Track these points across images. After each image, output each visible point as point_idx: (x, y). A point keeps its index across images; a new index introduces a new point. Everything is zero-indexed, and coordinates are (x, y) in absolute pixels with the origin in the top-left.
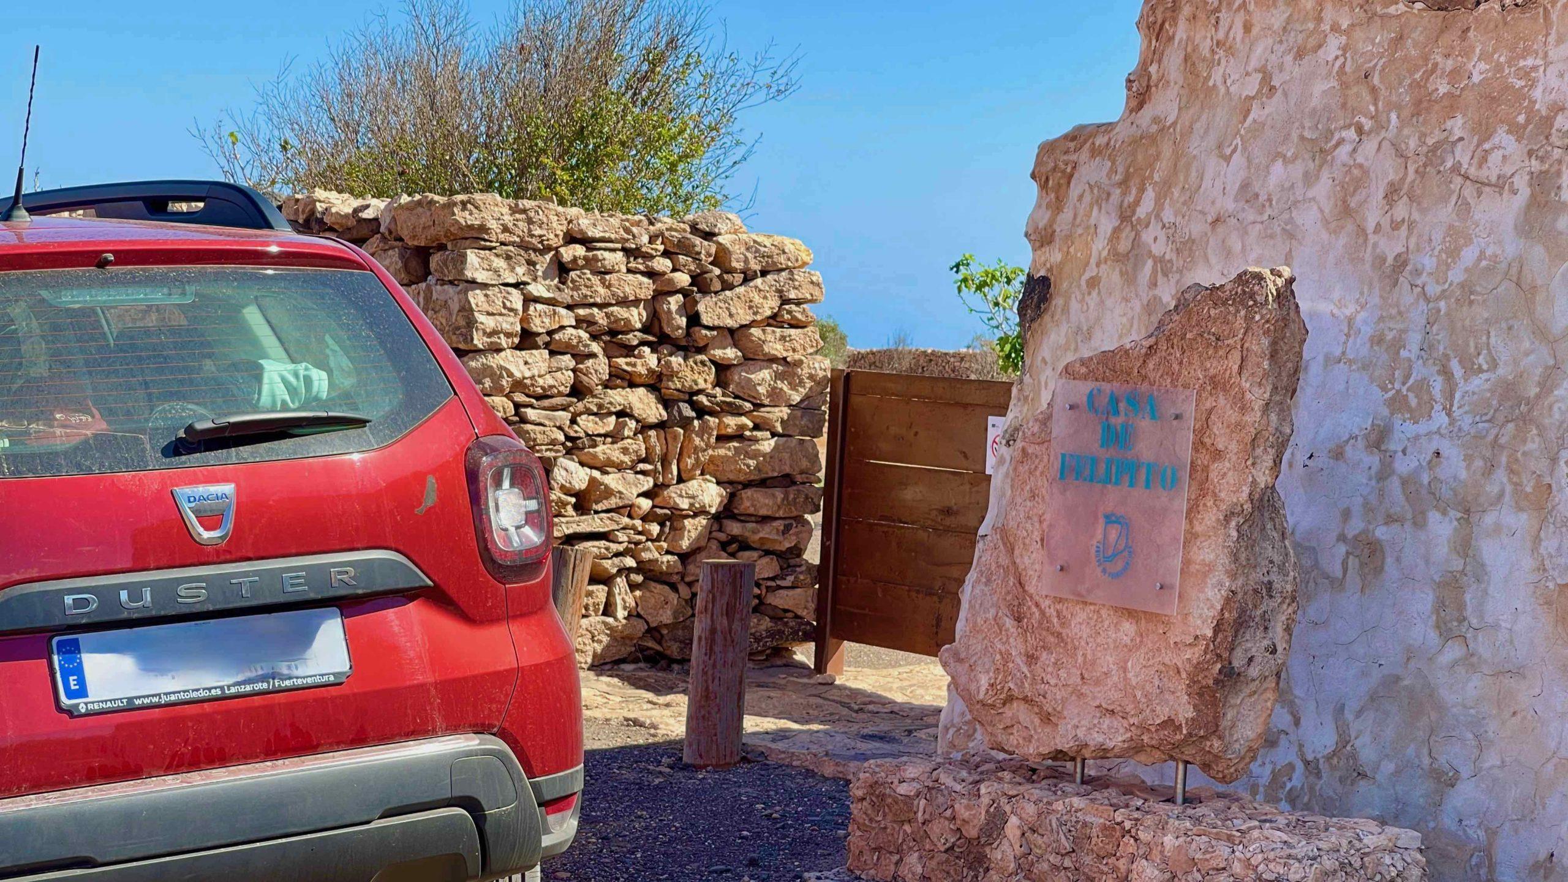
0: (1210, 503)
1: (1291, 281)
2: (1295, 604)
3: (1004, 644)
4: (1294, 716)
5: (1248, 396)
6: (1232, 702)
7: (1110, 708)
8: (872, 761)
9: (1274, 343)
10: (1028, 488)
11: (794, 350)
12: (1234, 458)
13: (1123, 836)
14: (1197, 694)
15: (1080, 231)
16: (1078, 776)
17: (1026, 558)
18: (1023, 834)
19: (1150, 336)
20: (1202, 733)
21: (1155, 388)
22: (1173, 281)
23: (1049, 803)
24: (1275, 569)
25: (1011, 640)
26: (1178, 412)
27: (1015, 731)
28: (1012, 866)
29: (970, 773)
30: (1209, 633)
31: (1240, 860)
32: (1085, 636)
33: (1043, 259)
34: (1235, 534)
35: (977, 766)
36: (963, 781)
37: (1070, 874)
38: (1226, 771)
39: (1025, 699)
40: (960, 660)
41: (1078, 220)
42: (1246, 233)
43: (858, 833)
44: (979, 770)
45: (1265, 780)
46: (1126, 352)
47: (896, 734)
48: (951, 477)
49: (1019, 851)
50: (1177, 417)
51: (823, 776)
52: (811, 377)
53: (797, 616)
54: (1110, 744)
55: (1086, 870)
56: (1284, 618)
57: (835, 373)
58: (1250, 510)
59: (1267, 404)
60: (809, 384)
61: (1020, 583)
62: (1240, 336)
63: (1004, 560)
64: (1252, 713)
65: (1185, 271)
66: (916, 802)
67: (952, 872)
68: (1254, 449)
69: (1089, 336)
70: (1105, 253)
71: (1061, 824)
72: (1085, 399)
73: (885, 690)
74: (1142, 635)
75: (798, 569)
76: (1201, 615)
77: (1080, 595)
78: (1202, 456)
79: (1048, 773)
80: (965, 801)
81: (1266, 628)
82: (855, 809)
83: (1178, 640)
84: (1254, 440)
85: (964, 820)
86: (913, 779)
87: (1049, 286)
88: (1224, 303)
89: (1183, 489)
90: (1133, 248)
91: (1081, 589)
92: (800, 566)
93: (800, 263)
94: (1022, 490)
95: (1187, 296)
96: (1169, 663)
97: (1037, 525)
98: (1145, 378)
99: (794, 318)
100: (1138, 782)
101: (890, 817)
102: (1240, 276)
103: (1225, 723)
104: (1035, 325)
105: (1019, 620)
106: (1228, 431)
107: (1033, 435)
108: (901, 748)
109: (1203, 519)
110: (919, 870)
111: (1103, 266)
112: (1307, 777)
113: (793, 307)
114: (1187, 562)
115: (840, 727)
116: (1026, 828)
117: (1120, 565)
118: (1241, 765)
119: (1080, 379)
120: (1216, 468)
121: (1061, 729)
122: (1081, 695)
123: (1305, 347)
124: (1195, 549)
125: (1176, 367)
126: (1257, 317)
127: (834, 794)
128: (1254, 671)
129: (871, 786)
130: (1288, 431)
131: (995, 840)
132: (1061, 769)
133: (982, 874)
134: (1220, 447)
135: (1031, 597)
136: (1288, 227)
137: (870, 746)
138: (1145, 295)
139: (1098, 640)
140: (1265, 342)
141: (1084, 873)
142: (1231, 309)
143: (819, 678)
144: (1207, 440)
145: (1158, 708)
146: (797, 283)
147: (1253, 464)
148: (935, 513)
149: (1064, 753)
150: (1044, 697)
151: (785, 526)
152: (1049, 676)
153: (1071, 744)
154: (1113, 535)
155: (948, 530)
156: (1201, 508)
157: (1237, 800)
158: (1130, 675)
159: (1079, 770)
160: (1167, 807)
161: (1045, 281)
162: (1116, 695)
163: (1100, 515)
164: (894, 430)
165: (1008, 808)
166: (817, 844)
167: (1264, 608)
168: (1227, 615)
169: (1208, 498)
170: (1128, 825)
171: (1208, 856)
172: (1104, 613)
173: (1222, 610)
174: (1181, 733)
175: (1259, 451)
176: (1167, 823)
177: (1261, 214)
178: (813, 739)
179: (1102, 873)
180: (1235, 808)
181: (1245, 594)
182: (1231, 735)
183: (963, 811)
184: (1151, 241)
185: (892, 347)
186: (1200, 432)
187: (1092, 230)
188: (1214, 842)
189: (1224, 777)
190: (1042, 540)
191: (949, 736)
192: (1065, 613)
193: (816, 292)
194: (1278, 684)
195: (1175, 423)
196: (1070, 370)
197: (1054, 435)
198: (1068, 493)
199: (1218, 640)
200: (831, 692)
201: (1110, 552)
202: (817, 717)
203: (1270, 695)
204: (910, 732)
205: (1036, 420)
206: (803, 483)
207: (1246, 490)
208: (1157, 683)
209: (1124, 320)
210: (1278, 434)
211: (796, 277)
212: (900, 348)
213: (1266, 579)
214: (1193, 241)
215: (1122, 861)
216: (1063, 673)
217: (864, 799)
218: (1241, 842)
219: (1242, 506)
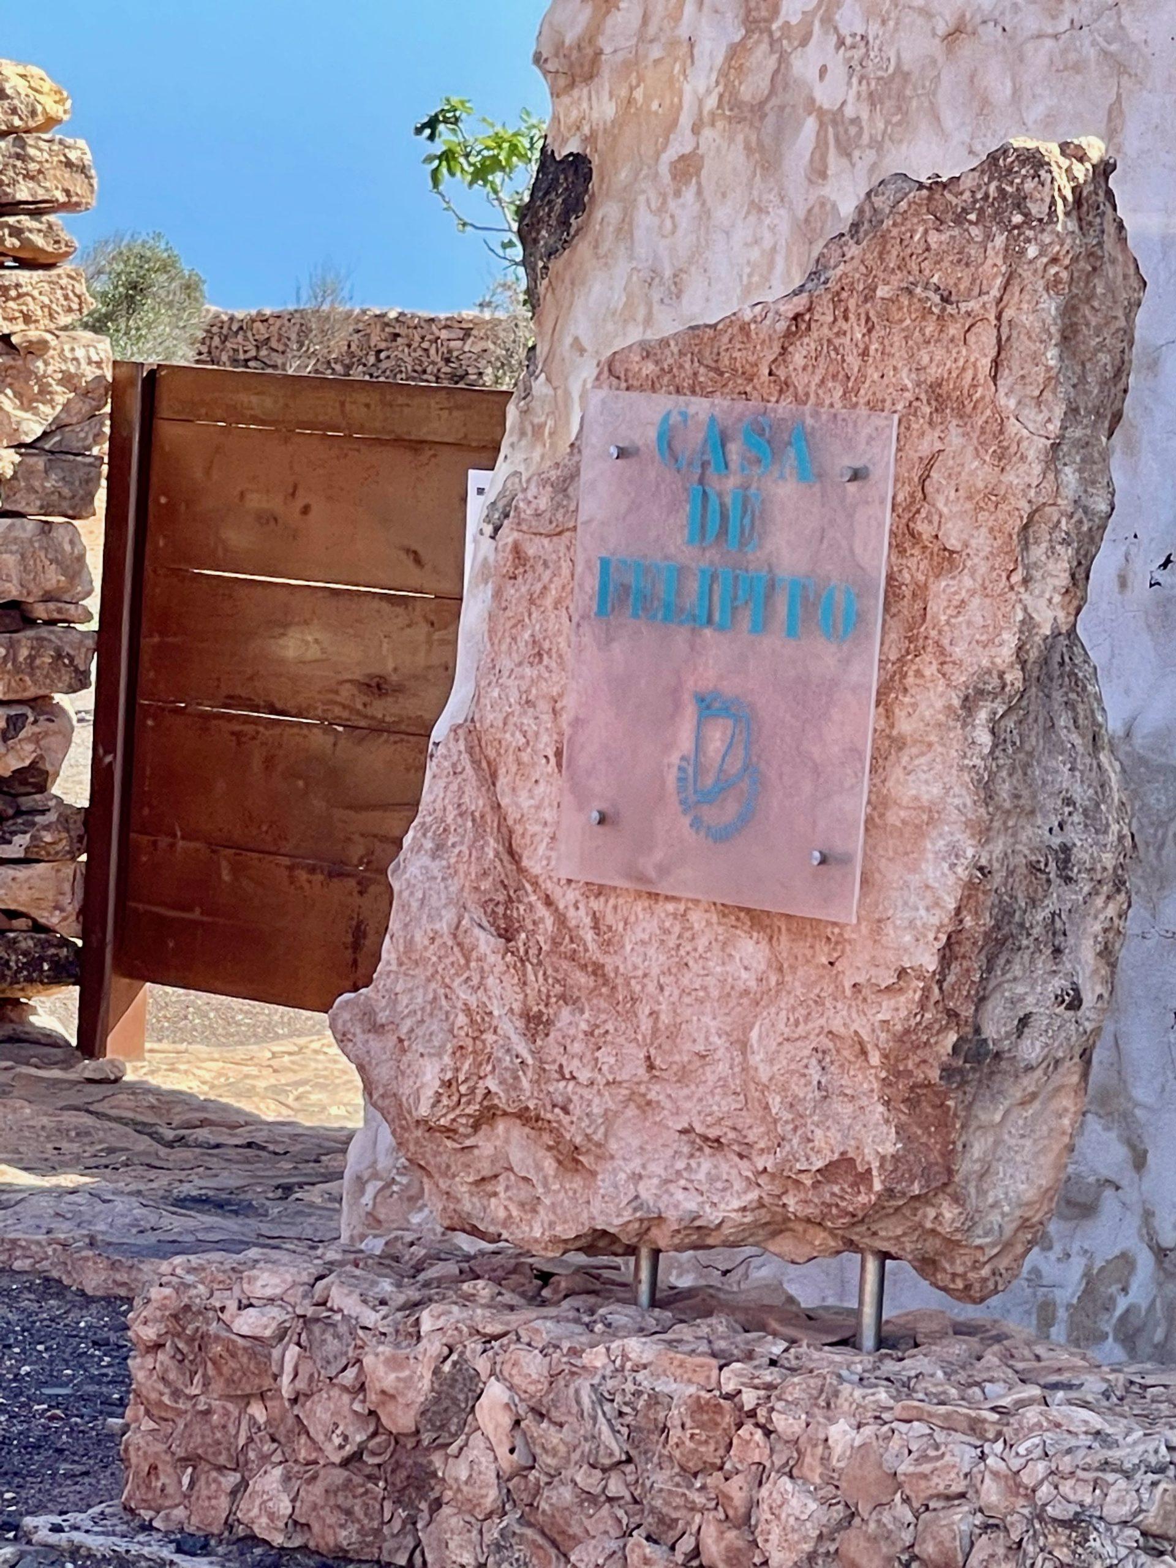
0: (930, 671)
1: (1104, 170)
2: (1122, 897)
3: (475, 989)
4: (1132, 1147)
5: (1013, 427)
6: (984, 1117)
7: (712, 1133)
8: (178, 1260)
9: (1069, 310)
10: (526, 636)
11: (27, 319)
12: (983, 568)
13: (739, 1426)
14: (905, 1101)
15: (656, 52)
16: (644, 1288)
17: (523, 794)
18: (517, 1423)
19: (795, 293)
20: (916, 1189)
21: (808, 408)
22: (862, 167)
23: (574, 1352)
24: (1076, 818)
25: (491, 981)
26: (858, 464)
27: (500, 1189)
28: (491, 1497)
29: (399, 1285)
30: (931, 963)
31: (996, 1474)
32: (655, 971)
33: (574, 114)
34: (985, 739)
35: (418, 1269)
36: (383, 1302)
37: (620, 1513)
38: (972, 1275)
39: (523, 1116)
40: (377, 1029)
41: (652, 30)
42: (1021, 59)
43: (148, 1424)
44: (421, 1277)
45: (1068, 1293)
46: (744, 328)
47: (256, 1196)
48: (385, 606)
49: (507, 1462)
50: (856, 475)
51: (82, 1293)
52: (67, 380)
53: (38, 927)
54: (712, 1216)
55: (658, 1503)
56: (1097, 927)
57: (123, 371)
58: (1019, 685)
59: (1055, 447)
60: (62, 395)
61: (511, 852)
62: (995, 293)
63: (475, 801)
64: (1028, 1143)
65: (887, 144)
66: (276, 1353)
67: (358, 1511)
68: (1026, 547)
69: (676, 289)
70: (711, 102)
71: (602, 1399)
72: (652, 434)
73: (239, 1095)
74: (780, 969)
75: (38, 819)
76: (911, 922)
77: (642, 878)
78: (912, 563)
79: (579, 1281)
80: (385, 1350)
81: (1057, 951)
82: (139, 1367)
83: (861, 979)
84: (1025, 527)
85: (383, 1392)
86: (271, 1300)
87: (588, 177)
88: (960, 219)
89: (869, 636)
90: (772, 92)
91: (648, 865)
92: (43, 812)
93: (40, 119)
94: (514, 639)
95: (878, 201)
96: (842, 1031)
97: (547, 718)
98: (785, 386)
99: (27, 244)
100: (777, 1301)
101: (218, 1386)
102: (993, 158)
103: (966, 1166)
104: (556, 265)
105: (507, 934)
106: (969, 506)
107: (538, 515)
108: (265, 1228)
109: (915, 705)
110: (284, 1506)
111: (707, 133)
112: (1160, 1285)
113: (26, 221)
114: (879, 803)
115: (126, 1181)
116: (522, 1410)
117: (731, 809)
118: (1003, 1264)
119: (641, 388)
120: (942, 590)
121: (603, 1183)
122: (648, 1105)
123: (1141, 317)
124: (898, 773)
125: (853, 361)
126: (1032, 251)
127: (105, 1333)
128: (1031, 1049)
129: (175, 1317)
130: (1104, 507)
131: (455, 1436)
132: (606, 1274)
133: (426, 1515)
134: (953, 543)
135: (535, 884)
136: (1114, 47)
137: (191, 1223)
138: (801, 199)
139: (685, 981)
140: (1051, 306)
141: (653, 1509)
142: (975, 231)
143: (88, 1068)
144: (921, 527)
145: (819, 1133)
146: (33, 166)
147: (1026, 581)
148: (346, 691)
149: (614, 1238)
150: (565, 1110)
151: (9, 719)
152: (576, 1062)
153: (627, 1215)
154: (716, 739)
155: (378, 729)
156: (910, 680)
157: (998, 1339)
158: (756, 1059)
159: (645, 1275)
160: (839, 1356)
161: (579, 165)
162: (723, 1105)
163: (686, 697)
164: (255, 501)
165: (482, 1365)
166: (60, 1451)
167: (1051, 904)
168: (969, 922)
169: (926, 657)
170: (749, 1398)
171: (926, 1468)
172: (696, 918)
173: (958, 911)
174: (870, 1188)
175: (1038, 552)
176: (836, 1394)
177: (1054, 17)
178: (63, 1207)
179: (693, 1508)
180: (991, 1358)
181: (1011, 873)
182: (981, 1193)
183: (381, 1370)
184: (813, 73)
185: (308, 306)
186: (907, 509)
187: (684, 49)
188: (940, 1436)
189: (968, 1287)
190: (558, 754)
191: (367, 1199)
192: (610, 919)
193: (78, 186)
194: (1085, 1075)
195: (852, 488)
196: (619, 369)
197: (582, 517)
198: (616, 647)
199: (951, 978)
200: (114, 1101)
201: (709, 781)
202: (78, 1159)
203: (1066, 1101)
204: (288, 1189)
205: (545, 482)
206: (52, 622)
207: (1010, 640)
208: (816, 1078)
209: (755, 254)
210: (1079, 514)
211: (32, 151)
212: (326, 307)
213: (1056, 841)
214: (906, 76)
215: (737, 1481)
216: (606, 1057)
217: (159, 1346)
218: (999, 1434)
219: (1001, 676)
